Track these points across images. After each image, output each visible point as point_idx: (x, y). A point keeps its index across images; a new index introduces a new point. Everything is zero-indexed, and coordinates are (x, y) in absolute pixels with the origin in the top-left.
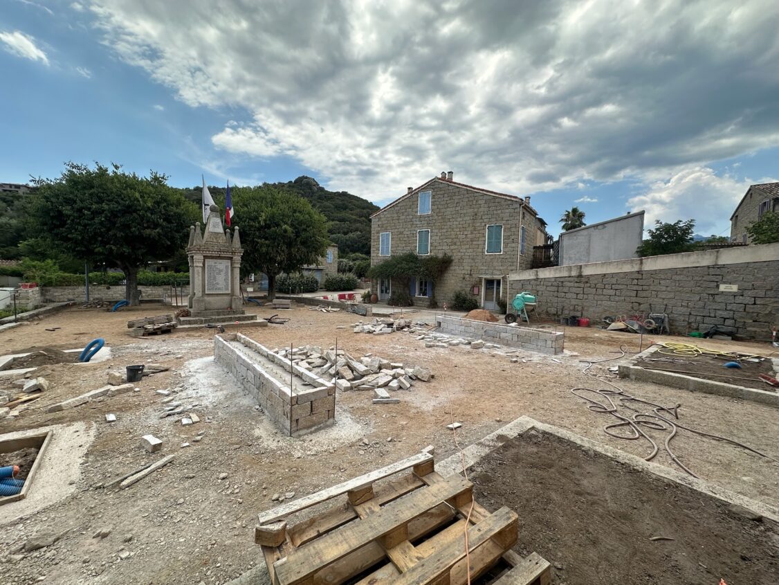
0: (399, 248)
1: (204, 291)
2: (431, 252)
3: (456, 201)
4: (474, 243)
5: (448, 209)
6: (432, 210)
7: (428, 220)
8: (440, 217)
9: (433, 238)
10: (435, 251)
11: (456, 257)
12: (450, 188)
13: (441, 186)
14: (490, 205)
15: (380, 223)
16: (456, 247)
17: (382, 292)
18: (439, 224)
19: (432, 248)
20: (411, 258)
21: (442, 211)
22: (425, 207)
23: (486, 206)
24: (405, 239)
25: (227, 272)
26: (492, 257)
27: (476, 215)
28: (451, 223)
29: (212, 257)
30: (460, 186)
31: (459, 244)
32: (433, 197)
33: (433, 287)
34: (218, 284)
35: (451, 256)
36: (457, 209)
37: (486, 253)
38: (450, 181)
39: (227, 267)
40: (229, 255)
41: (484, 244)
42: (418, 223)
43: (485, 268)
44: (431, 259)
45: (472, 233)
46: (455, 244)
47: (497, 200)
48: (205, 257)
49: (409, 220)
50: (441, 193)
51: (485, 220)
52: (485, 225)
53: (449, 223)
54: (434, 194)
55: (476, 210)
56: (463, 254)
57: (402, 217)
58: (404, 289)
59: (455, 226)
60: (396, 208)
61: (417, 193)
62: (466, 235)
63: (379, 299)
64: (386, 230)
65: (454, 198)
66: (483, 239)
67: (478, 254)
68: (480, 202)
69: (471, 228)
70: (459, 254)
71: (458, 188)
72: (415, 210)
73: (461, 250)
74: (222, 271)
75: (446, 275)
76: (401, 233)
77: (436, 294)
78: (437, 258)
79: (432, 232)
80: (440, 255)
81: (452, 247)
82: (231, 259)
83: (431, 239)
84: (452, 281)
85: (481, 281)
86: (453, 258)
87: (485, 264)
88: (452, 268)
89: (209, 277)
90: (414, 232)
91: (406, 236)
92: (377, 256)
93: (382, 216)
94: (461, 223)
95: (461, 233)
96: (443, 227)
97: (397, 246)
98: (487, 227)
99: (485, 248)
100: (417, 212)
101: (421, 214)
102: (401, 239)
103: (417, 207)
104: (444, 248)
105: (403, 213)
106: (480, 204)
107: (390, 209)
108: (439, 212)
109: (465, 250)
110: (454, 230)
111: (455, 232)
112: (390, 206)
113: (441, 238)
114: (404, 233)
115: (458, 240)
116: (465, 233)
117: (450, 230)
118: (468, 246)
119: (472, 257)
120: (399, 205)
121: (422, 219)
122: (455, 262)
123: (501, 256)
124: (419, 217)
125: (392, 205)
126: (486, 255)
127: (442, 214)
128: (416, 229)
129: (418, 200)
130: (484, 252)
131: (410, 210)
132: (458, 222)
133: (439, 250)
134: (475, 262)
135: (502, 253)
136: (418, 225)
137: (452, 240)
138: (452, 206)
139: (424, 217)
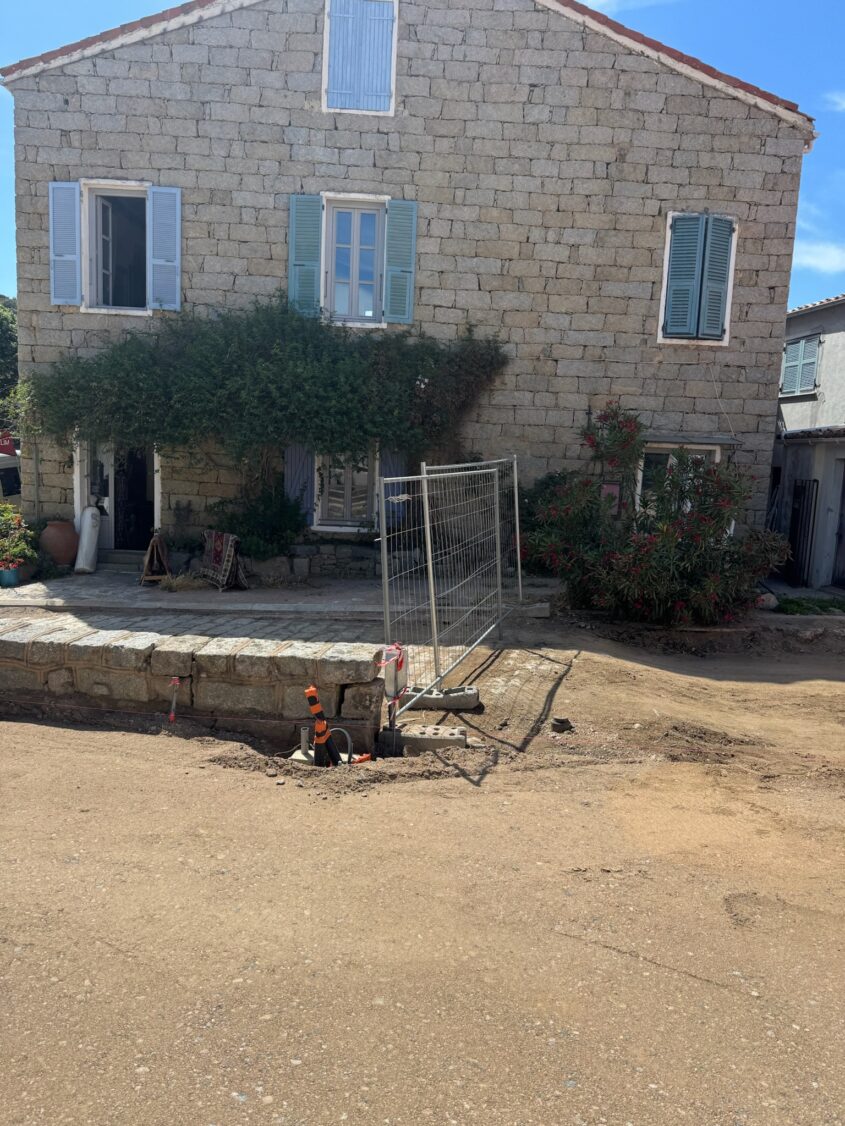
2: (393, 314)
3: (529, 76)
4: (612, 289)
5: (489, 110)
6: (404, 101)
7: (377, 149)
8: (445, 145)
10: (415, 312)
11: (521, 343)
14: (687, 123)
16: (524, 301)
18: (440, 177)
21: (457, 111)
22: (363, 75)
23: (669, 124)
26: (683, 358)
27: (621, 158)
28: (504, 183)
31: (538, 286)
32: (409, 30)
35: (498, 343)
36: (536, 114)
37: (660, 339)
41: (654, 298)
42: (320, 154)
46: (520, 284)
49: (262, 133)
51: (665, 191)
52: (662, 212)
53: (490, 181)
54: (411, 16)
55: (623, 137)
56: (553, 336)
59: (520, 200)
62: (574, 247)
64: (119, 169)
66: (651, 274)
67: (623, 340)
69: (596, 219)
70: (539, 336)
72: (299, 80)
73: (549, 319)
78: (424, 343)
80: (444, 331)
81: (508, 300)
86: (509, 351)
87: (652, 386)
88: (499, 398)
91: (245, 217)
94: (550, 186)
95: (551, 236)
96: (460, 193)
97: (192, 264)
98: (669, 221)
99: (656, 317)
100: (316, 94)
101: (338, 111)
102: (221, 233)
103: (315, 69)
104: (463, 299)
105: (228, 89)
106: (643, 113)
107: (144, 53)
108: (440, 117)
109: (568, 318)
110: (518, 217)
111: (521, 229)
112: (141, 34)
113: (451, 247)
114: (239, 199)
115: (535, 270)
116: (570, 237)
117: (495, 213)
118: (582, 301)
119: (598, 351)
120: (200, 35)
121: (343, 138)
122: (518, 371)
123: (719, 354)
124: (329, 125)
125: (156, 29)
126: (660, 347)
127: (455, 129)
128: (311, 185)
129: (317, 30)
130: (654, 335)
131: (274, 79)
132: (538, 182)
133: (435, 307)
134: (610, 374)
135: (725, 342)
136: (323, 169)
137: (507, 264)
138: (506, 97)
139: (358, 128)
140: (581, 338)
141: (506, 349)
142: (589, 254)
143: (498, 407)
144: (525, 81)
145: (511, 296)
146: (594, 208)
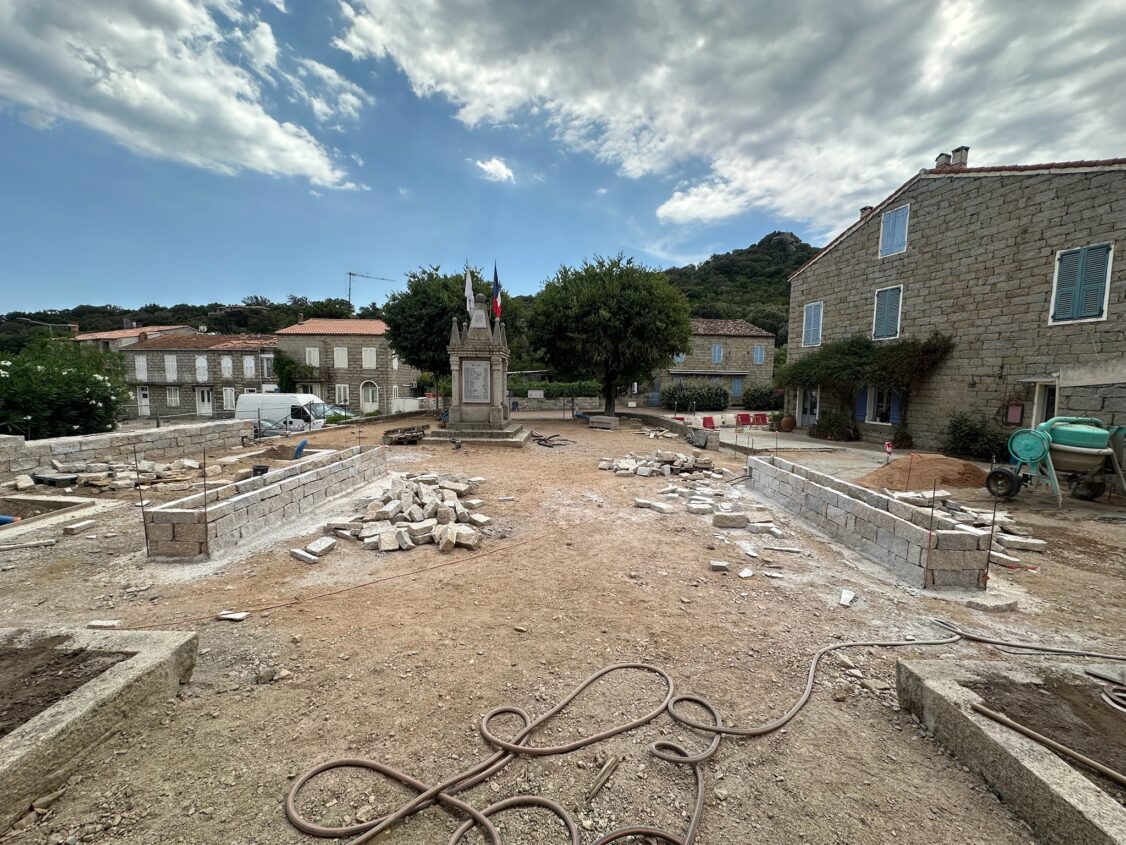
0: (838, 330)
1: (460, 399)
2: (902, 331)
3: (971, 210)
4: (1015, 300)
5: (950, 233)
6: (911, 243)
7: (899, 267)
8: (928, 256)
9: (909, 302)
10: (911, 329)
11: (962, 337)
12: (956, 184)
13: (933, 186)
14: (1072, 198)
15: (805, 287)
16: (965, 315)
17: (804, 411)
18: (926, 270)
19: (906, 323)
20: (859, 347)
21: (934, 240)
22: (895, 240)
23: (1061, 201)
24: (849, 311)
25: (486, 377)
26: (1069, 331)
27: (1025, 231)
28: (955, 264)
29: (471, 359)
30: (982, 174)
31: (972, 307)
32: (914, 214)
33: (905, 402)
34: (476, 391)
35: (950, 338)
36: (973, 227)
37: (1050, 323)
38: (961, 168)
39: (486, 370)
40: (487, 355)
41: (1047, 300)
42: (877, 275)
43: (1045, 359)
44: (902, 346)
45: (1010, 278)
46: (963, 308)
47: (1095, 182)
48: (461, 359)
49: (858, 273)
50: (933, 201)
51: (1054, 241)
52: (1053, 253)
53: (949, 265)
54: (915, 208)
55: (1025, 220)
56: (981, 330)
57: (844, 270)
58: (842, 408)
59: (963, 269)
60: (835, 254)
61: (879, 215)
62: (994, 284)
63: (799, 424)
64: (815, 298)
65: (965, 204)
66: (1045, 288)
67: (1025, 326)
68: (1038, 199)
69: (1009, 267)
70: (973, 330)
71: (975, 179)
72: (870, 251)
73: (979, 322)
74: (479, 375)
75: (935, 378)
76: (843, 300)
77: (910, 420)
78: (915, 343)
79: (907, 289)
80: (924, 337)
81: (954, 317)
82: (489, 359)
83: (904, 304)
84: (951, 393)
85: (1029, 389)
86: (956, 340)
87: (1044, 350)
88: (950, 363)
89: (467, 382)
90: (869, 295)
91: (851, 305)
92: (798, 348)
93: (809, 274)
94: (980, 259)
95: (980, 282)
96: (934, 274)
98: (1058, 256)
99: (1048, 311)
100: (876, 253)
101: (884, 257)
103: (877, 244)
104: (934, 320)
105: (848, 261)
106: (1040, 204)
107: (824, 258)
108: (927, 244)
109: (989, 320)
110: (962, 277)
111: (964, 283)
113: (928, 299)
114: (849, 299)
115: (971, 300)
116: (992, 280)
117: (950, 279)
118: (998, 311)
119: (1008, 334)
120: (841, 246)
121: (886, 266)
122: (960, 349)
123: (1099, 326)
124: (881, 263)
126: (1051, 327)
127: (933, 247)
128: (872, 288)
129: (879, 229)
130: (1046, 321)
131: (863, 253)
132: (973, 258)
133: (921, 325)
134: (1015, 346)
135: (1104, 317)
136: (877, 281)
137: (956, 301)
138: (958, 225)
139: (891, 261)
140: (997, 329)
141: (953, 341)
142: (1003, 286)
143: (950, 367)
144: (968, 214)
145: (957, 314)
146: (1006, 262)
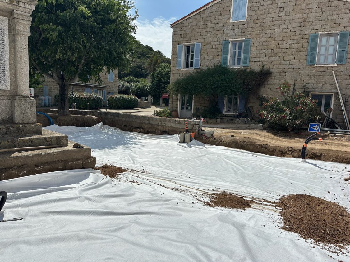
0: (205, 61)
2: (244, 64)
5: (269, 15)
6: (249, 17)
7: (242, 28)
8: (258, 25)
10: (249, 63)
15: (182, 32)
16: (277, 58)
17: (182, 108)
18: (257, 32)
22: (240, 13)
23: (320, 10)
24: (212, 50)
26: (323, 70)
27: (305, 21)
31: (281, 54)
32: (250, 1)
36: (281, 14)
37: (315, 65)
42: (230, 31)
44: (246, 72)
46: (276, 55)
52: (317, 33)
53: (269, 31)
55: (305, 15)
56: (285, 66)
58: (209, 106)
59: (277, 35)
64: (190, 40)
67: (304, 66)
69: (298, 37)
70: (281, 66)
78: (251, 70)
87: (313, 77)
91: (214, 47)
92: (179, 70)
94: (285, 31)
95: (285, 42)
96: (261, 35)
97: (203, 58)
98: (319, 35)
100: (229, 19)
101: (234, 22)
102: (208, 51)
103: (230, 13)
104: (261, 59)
105: (211, 21)
106: (311, 9)
107: (196, 16)
108: (258, 19)
109: (289, 62)
110: (276, 39)
111: (277, 42)
112: (196, 13)
113: (259, 48)
114: (212, 43)
115: (280, 51)
116: (290, 42)
117: (270, 39)
118: (293, 57)
119: (297, 69)
120: (207, 11)
121: (235, 27)
122: (275, 75)
123: (334, 68)
124: (232, 25)
125: (198, 12)
126: (315, 67)
127: (261, 21)
128: (227, 38)
129: (230, 5)
131: (221, 17)
132: (282, 30)
133: (255, 62)
134: (300, 75)
135: (336, 64)
136: (230, 35)
137: (273, 50)
138: (274, 11)
139: (238, 24)
140: (292, 66)
141: (271, 70)
142: (295, 46)
143: (270, 84)
144: (279, 7)
145: (273, 58)
146: (296, 34)
